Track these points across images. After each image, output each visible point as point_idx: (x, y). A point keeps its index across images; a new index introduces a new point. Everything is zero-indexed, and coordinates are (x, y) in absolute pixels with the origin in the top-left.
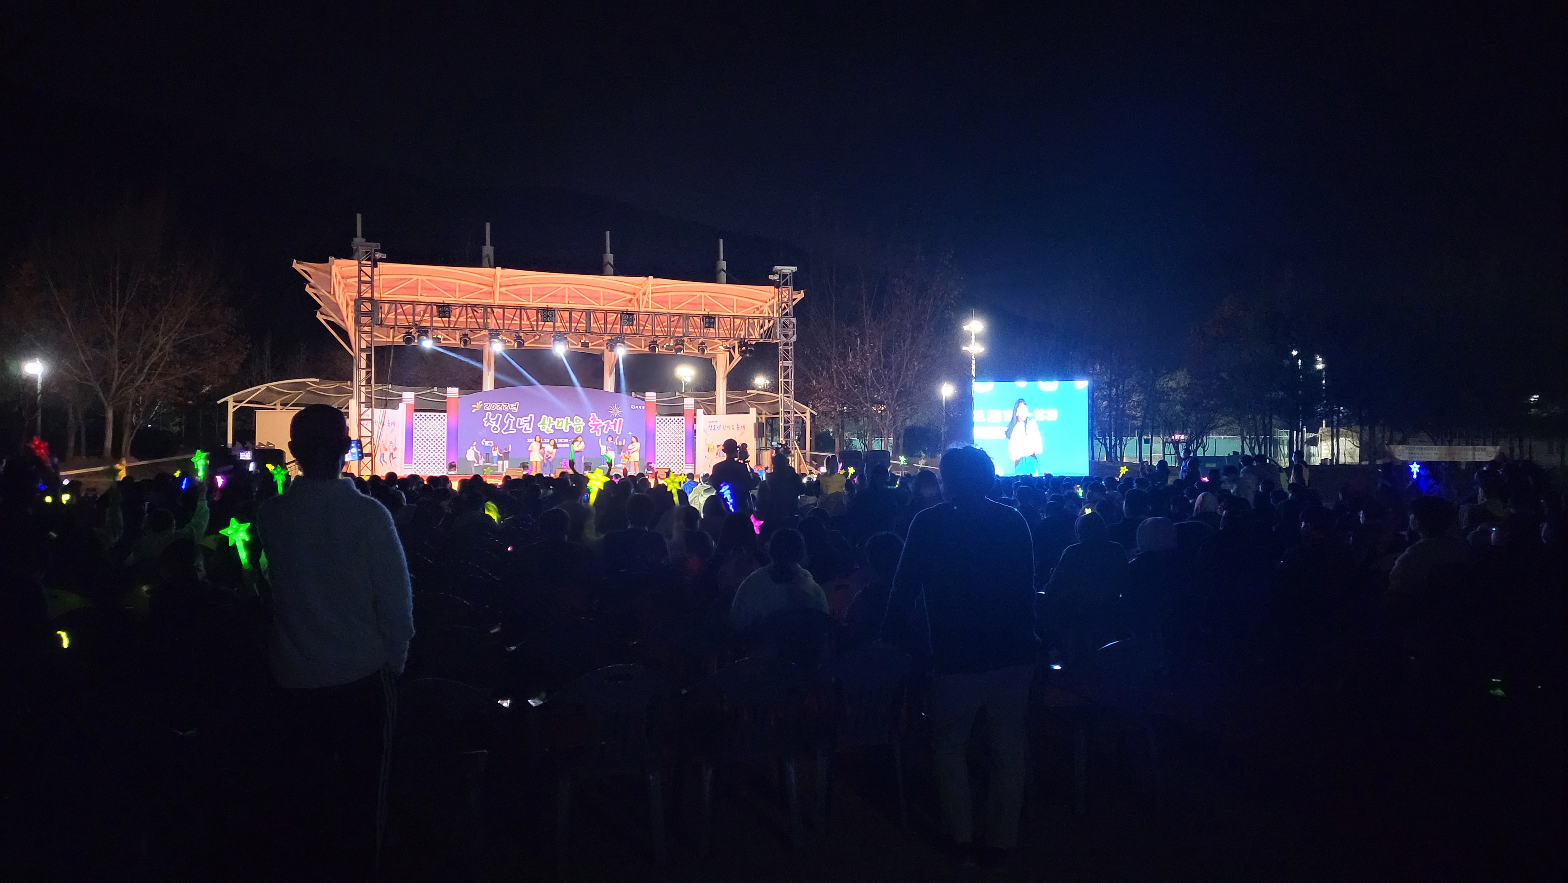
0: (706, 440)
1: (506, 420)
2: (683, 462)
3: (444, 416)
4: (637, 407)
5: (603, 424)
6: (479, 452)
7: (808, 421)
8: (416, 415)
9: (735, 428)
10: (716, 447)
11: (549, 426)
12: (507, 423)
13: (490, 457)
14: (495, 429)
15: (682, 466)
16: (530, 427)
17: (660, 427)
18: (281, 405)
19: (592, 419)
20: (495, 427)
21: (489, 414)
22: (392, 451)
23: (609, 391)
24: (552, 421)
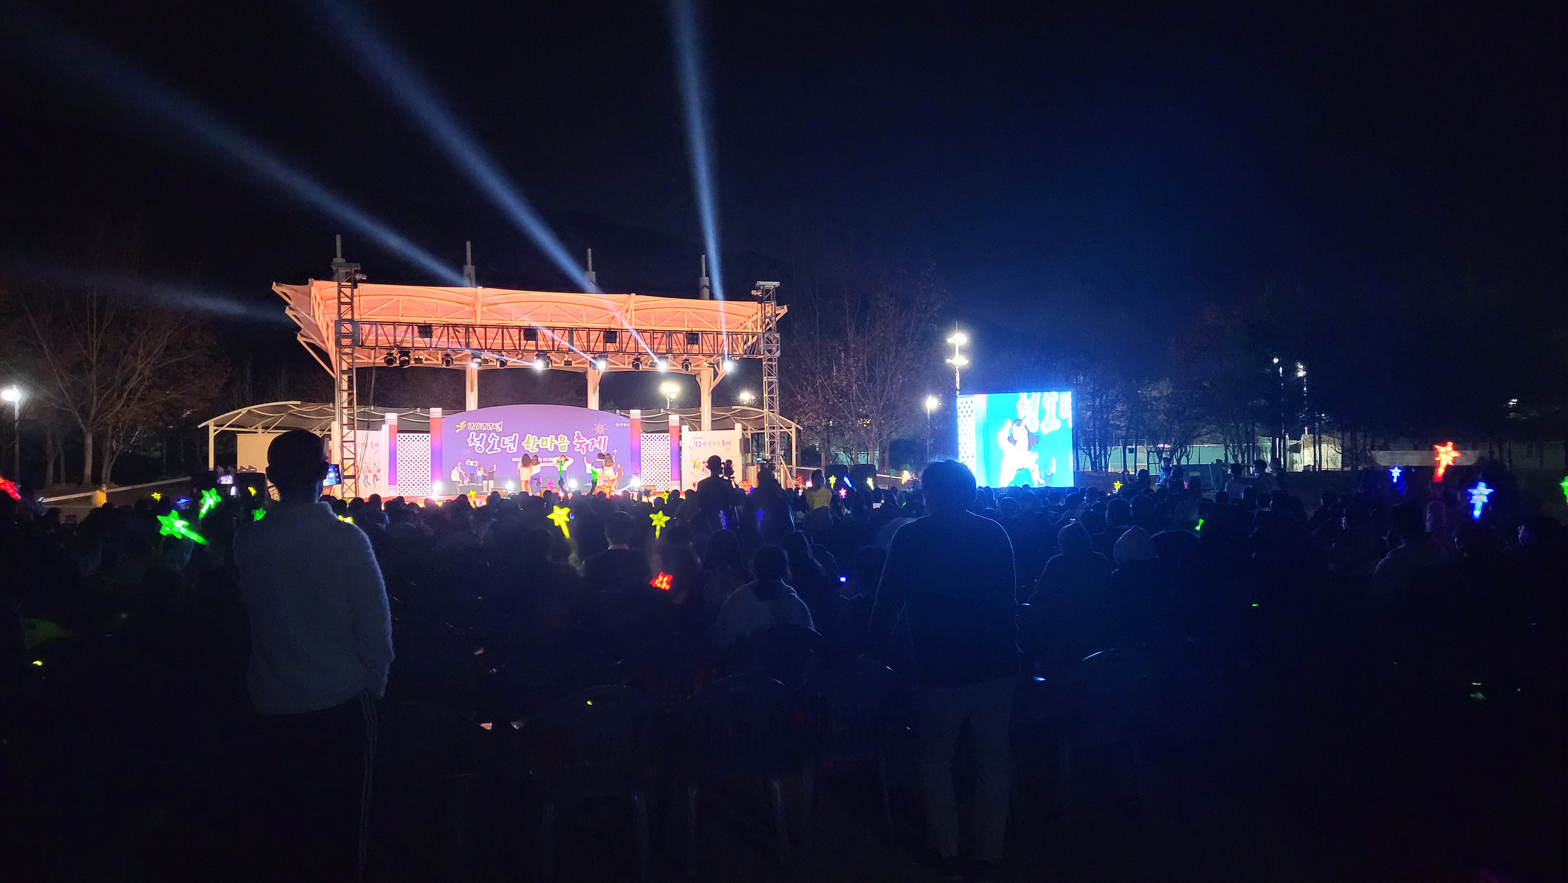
0: (692, 456)
1: (491, 440)
2: (669, 479)
3: (428, 436)
4: (622, 424)
5: (588, 442)
6: (464, 473)
7: (794, 436)
8: (399, 436)
9: (721, 444)
10: (702, 464)
11: (534, 445)
12: (492, 442)
13: (475, 476)
14: (480, 449)
15: (668, 483)
16: (514, 447)
17: (645, 444)
18: (263, 428)
19: (577, 438)
20: (479, 447)
21: (473, 434)
22: (375, 473)
23: (594, 408)
24: (536, 440)
